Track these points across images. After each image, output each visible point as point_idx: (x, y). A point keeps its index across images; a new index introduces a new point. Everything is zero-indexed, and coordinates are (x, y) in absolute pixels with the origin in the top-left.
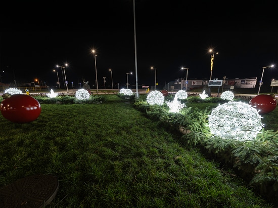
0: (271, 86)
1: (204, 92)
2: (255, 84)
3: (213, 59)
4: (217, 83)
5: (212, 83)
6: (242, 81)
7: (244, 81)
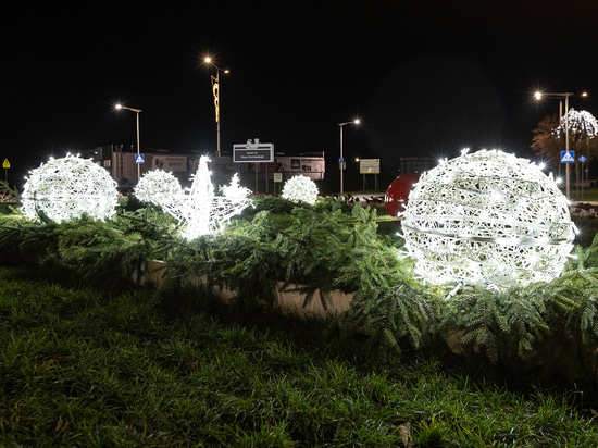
0: (361, 172)
1: (235, 179)
2: (323, 170)
3: (216, 86)
4: (260, 153)
5: (244, 153)
6: (293, 161)
7: (298, 161)
